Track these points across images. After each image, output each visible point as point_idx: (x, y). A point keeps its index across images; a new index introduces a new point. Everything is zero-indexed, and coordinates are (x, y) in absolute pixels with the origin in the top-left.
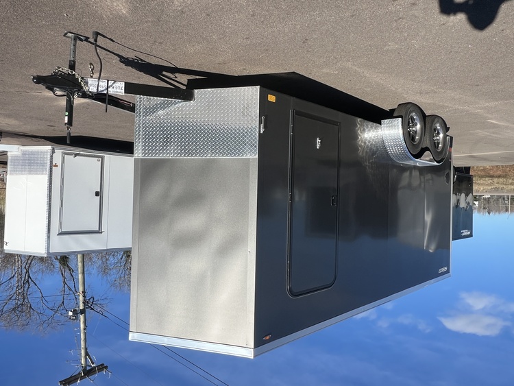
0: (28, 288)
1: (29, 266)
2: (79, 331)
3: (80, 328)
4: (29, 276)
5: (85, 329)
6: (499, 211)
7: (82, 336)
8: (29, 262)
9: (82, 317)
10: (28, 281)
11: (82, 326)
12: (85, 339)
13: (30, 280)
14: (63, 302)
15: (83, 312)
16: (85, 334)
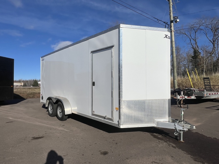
0: (213, 38)
1: (213, 49)
2: (173, 11)
3: (173, 13)
4: (213, 44)
5: (170, 13)
6: (30, 81)
7: (171, 9)
8: (213, 51)
9: (172, 19)
10: (214, 42)
11: (172, 14)
12: (170, 7)
13: (213, 42)
14: (196, 33)
15: (172, 22)
16: (170, 11)
